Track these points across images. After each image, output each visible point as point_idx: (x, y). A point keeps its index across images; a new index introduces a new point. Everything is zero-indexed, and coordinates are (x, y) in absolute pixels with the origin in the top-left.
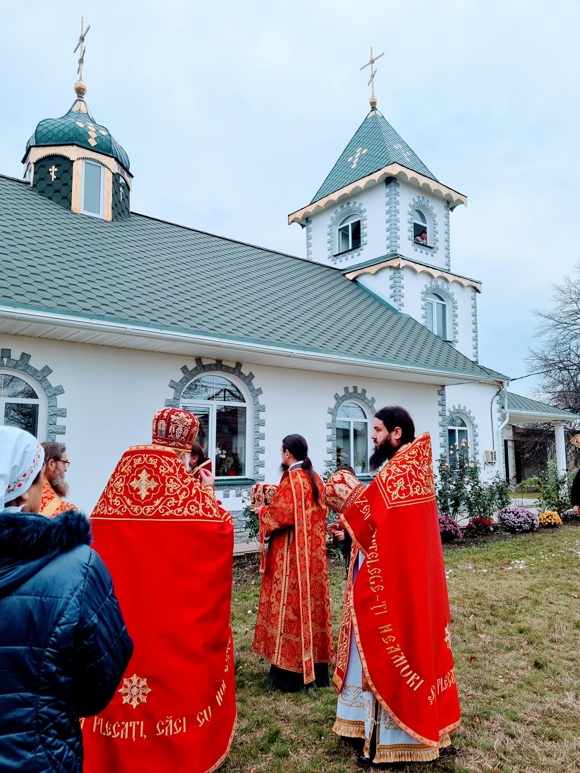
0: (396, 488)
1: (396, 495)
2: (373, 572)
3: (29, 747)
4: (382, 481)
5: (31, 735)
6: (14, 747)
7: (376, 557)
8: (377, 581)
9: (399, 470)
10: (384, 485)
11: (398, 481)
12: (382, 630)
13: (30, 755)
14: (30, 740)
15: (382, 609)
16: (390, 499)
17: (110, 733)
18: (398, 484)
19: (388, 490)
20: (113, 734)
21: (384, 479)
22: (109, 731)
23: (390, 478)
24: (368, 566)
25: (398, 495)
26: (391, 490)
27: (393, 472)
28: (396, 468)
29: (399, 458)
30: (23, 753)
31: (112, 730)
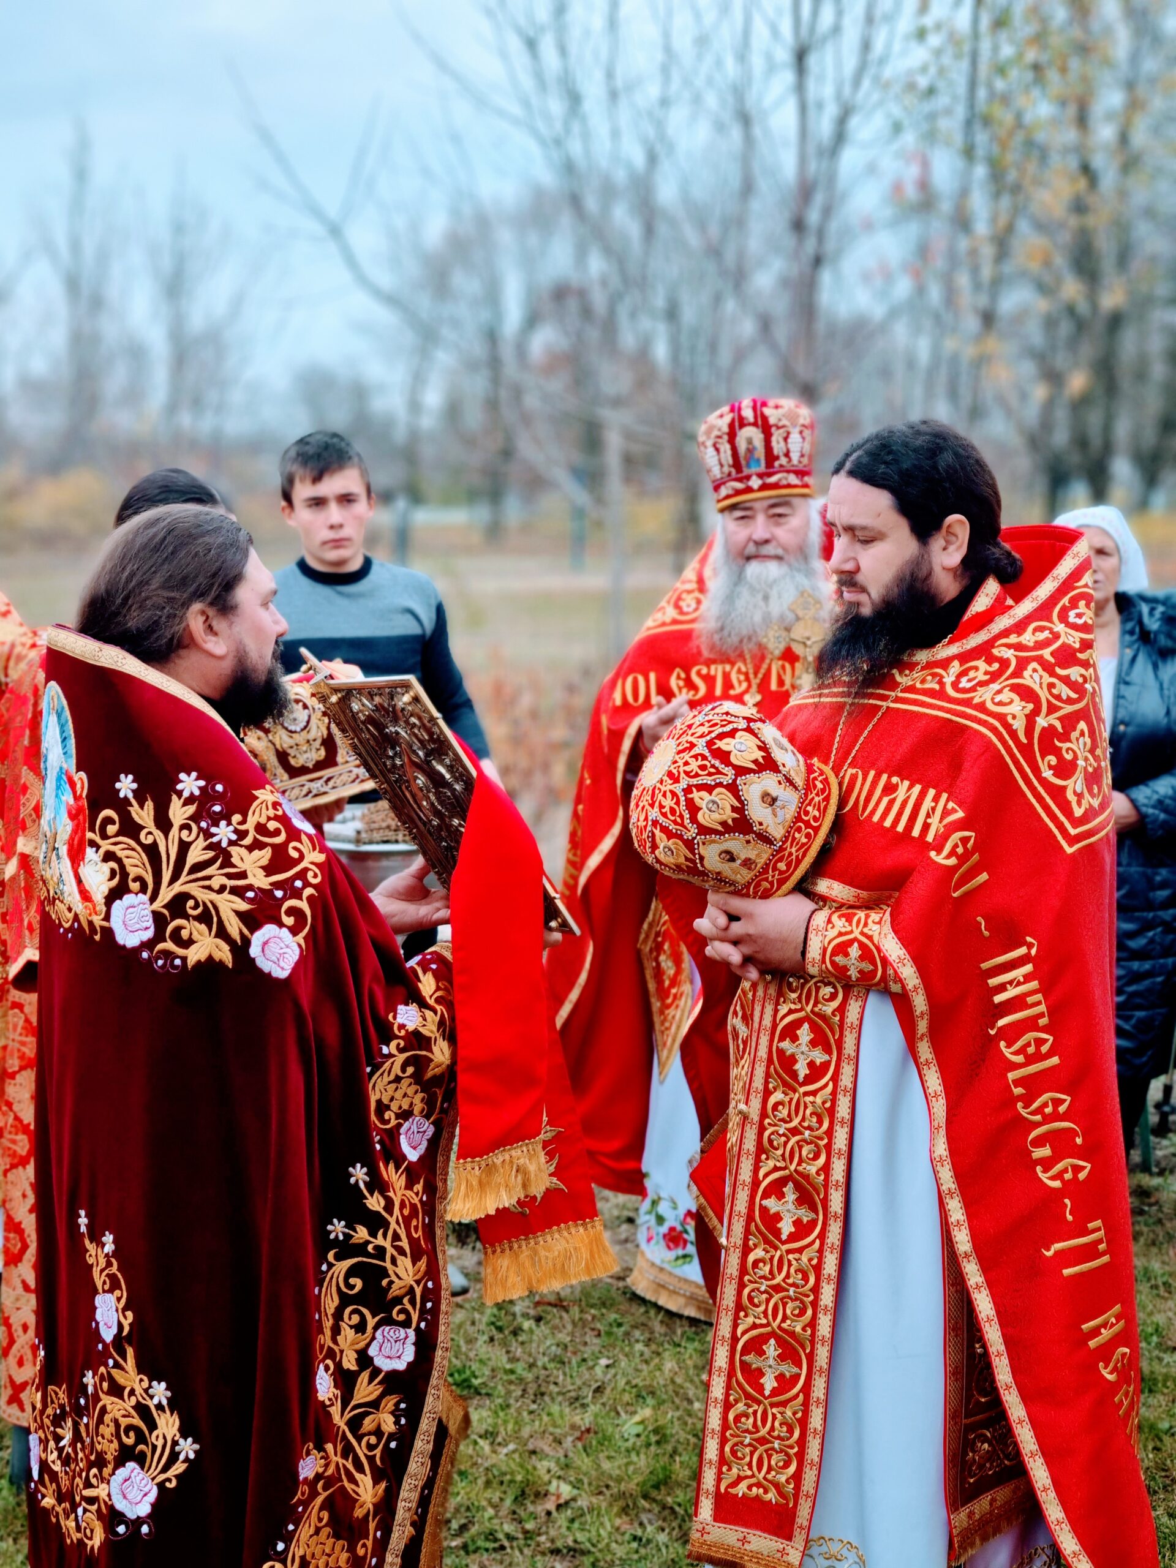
1: (1082, 795)
2: (1038, 1111)
16: (1067, 811)
18: (1074, 746)
25: (1086, 794)
26: (1057, 772)
27: (1043, 695)
28: (1048, 678)
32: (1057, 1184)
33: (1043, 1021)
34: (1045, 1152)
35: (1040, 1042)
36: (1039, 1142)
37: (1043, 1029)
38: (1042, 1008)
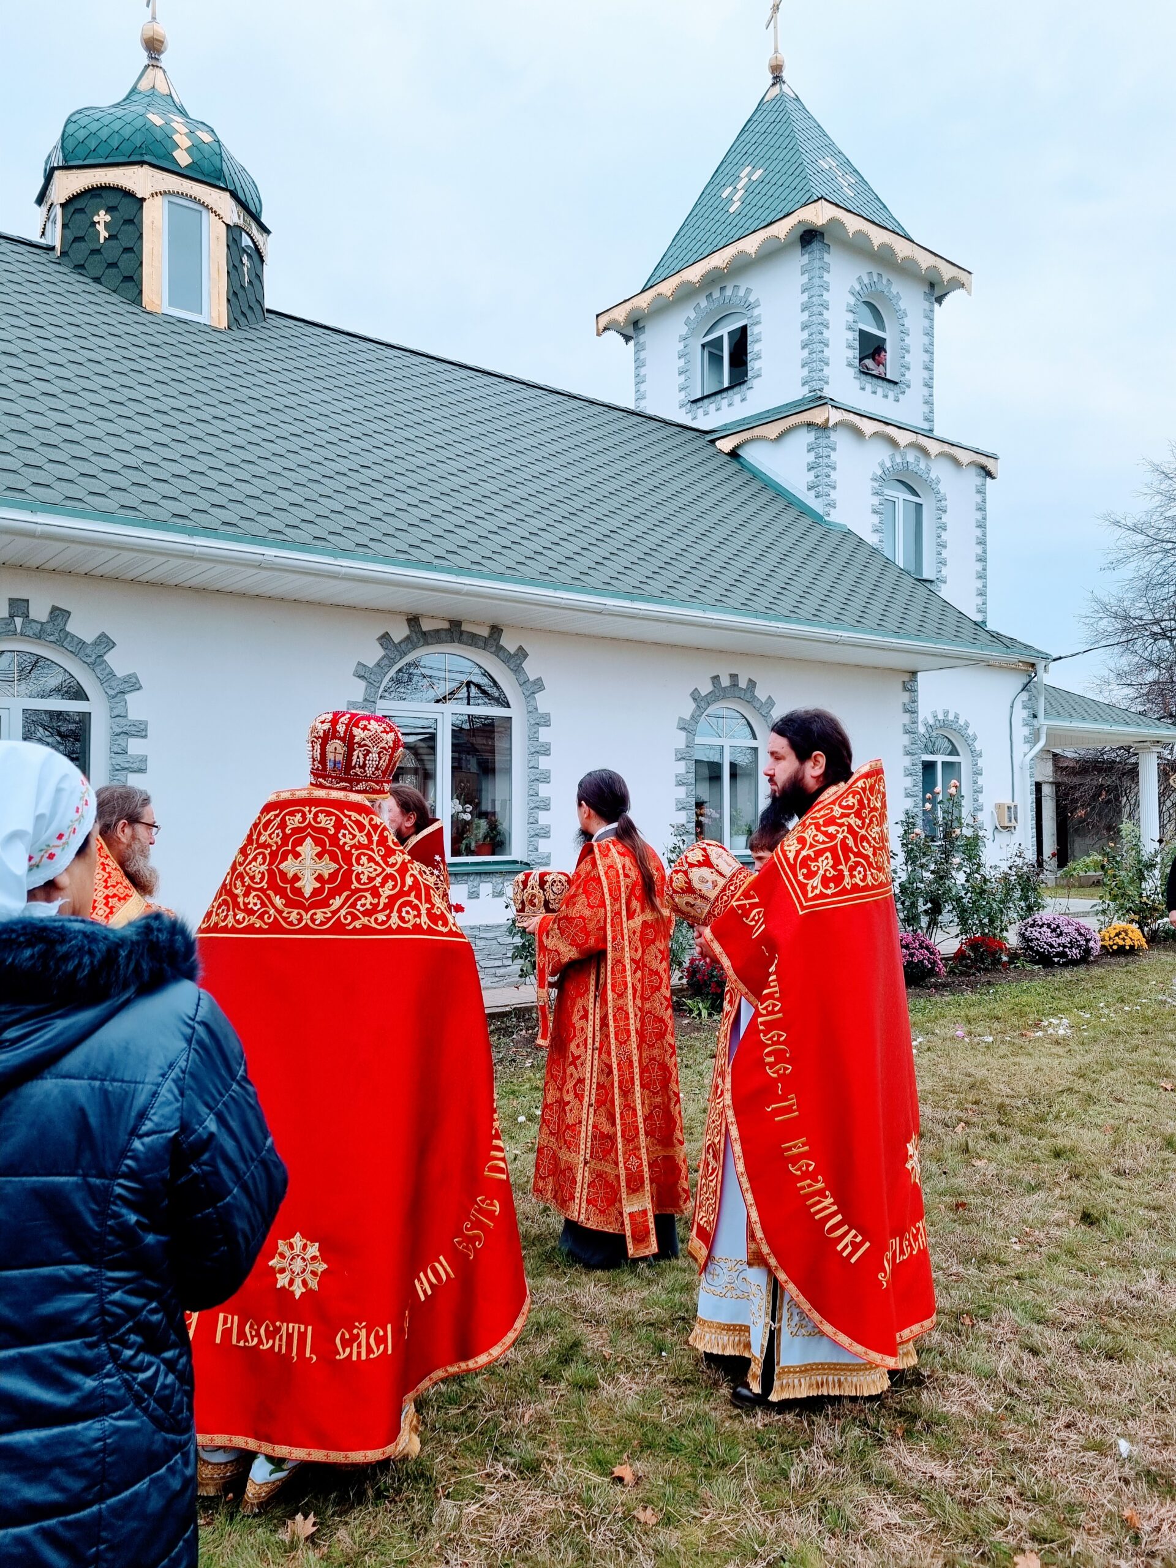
0: (816, 873)
1: (816, 887)
2: (770, 1039)
3: (88, 1368)
4: (787, 859)
5: (91, 1346)
6: (58, 1369)
7: (776, 1009)
8: (779, 1056)
9: (821, 838)
10: (793, 868)
11: (820, 859)
12: (789, 1149)
13: (89, 1383)
14: (88, 1354)
15: (788, 1110)
16: (805, 894)
17: (256, 1340)
18: (820, 864)
19: (801, 878)
20: (260, 1342)
21: (791, 856)
22: (252, 1337)
23: (804, 853)
24: (761, 1027)
25: (820, 887)
26: (806, 877)
27: (809, 840)
28: (815, 832)
29: (822, 813)
30: (77, 1378)
31: (258, 1335)
32: (775, 1075)
33: (777, 995)
34: (771, 1059)
35: (774, 1006)
36: (769, 1054)
37: (776, 999)
38: (777, 989)
